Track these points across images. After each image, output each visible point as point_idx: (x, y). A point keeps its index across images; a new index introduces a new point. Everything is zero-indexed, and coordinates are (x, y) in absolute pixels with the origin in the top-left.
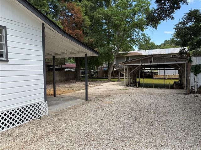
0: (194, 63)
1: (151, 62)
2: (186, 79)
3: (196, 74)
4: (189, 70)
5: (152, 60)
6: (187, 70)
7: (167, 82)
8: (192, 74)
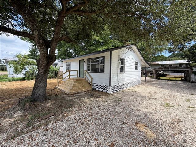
0: (194, 70)
1: (169, 69)
2: (189, 77)
3: (195, 75)
4: (191, 73)
5: (170, 68)
6: (190, 73)
7: (177, 79)
8: (193, 75)
